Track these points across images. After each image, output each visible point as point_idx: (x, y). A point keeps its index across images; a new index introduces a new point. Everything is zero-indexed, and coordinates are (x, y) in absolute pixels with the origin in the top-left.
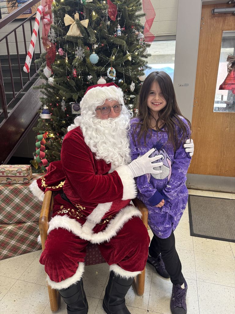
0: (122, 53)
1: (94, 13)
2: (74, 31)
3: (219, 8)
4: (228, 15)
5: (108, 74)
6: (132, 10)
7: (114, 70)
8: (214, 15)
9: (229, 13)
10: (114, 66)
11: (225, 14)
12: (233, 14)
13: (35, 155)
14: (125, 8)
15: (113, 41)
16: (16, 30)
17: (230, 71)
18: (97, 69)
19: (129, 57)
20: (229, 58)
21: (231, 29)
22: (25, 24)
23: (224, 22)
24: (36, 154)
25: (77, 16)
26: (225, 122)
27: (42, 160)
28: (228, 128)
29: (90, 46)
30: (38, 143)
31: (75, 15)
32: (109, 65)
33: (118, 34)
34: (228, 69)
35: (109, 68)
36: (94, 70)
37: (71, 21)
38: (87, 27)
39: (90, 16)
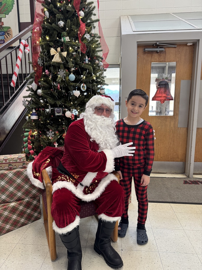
0: (90, 75)
1: (70, 48)
2: (57, 59)
3: (148, 48)
4: (154, 52)
5: (81, 88)
6: (95, 47)
7: (85, 85)
8: (145, 52)
9: (155, 52)
10: (85, 83)
11: (152, 52)
12: (157, 52)
13: (24, 148)
14: (90, 46)
15: (83, 67)
16: (7, 56)
17: (158, 88)
18: (73, 85)
19: (94, 77)
20: (157, 80)
21: (157, 62)
22: (12, 52)
23: (152, 56)
24: (24, 146)
25: (59, 49)
26: (158, 122)
27: (30, 151)
28: (159, 126)
29: (69, 69)
30: (25, 139)
31: (58, 49)
32: (82, 82)
33: (86, 62)
34: (157, 87)
35: (82, 84)
36: (71, 85)
37: (55, 52)
38: (66, 57)
39: (67, 49)
